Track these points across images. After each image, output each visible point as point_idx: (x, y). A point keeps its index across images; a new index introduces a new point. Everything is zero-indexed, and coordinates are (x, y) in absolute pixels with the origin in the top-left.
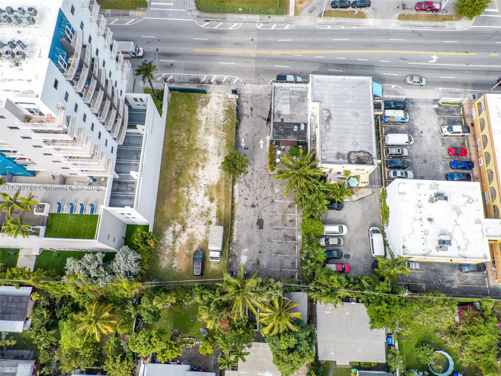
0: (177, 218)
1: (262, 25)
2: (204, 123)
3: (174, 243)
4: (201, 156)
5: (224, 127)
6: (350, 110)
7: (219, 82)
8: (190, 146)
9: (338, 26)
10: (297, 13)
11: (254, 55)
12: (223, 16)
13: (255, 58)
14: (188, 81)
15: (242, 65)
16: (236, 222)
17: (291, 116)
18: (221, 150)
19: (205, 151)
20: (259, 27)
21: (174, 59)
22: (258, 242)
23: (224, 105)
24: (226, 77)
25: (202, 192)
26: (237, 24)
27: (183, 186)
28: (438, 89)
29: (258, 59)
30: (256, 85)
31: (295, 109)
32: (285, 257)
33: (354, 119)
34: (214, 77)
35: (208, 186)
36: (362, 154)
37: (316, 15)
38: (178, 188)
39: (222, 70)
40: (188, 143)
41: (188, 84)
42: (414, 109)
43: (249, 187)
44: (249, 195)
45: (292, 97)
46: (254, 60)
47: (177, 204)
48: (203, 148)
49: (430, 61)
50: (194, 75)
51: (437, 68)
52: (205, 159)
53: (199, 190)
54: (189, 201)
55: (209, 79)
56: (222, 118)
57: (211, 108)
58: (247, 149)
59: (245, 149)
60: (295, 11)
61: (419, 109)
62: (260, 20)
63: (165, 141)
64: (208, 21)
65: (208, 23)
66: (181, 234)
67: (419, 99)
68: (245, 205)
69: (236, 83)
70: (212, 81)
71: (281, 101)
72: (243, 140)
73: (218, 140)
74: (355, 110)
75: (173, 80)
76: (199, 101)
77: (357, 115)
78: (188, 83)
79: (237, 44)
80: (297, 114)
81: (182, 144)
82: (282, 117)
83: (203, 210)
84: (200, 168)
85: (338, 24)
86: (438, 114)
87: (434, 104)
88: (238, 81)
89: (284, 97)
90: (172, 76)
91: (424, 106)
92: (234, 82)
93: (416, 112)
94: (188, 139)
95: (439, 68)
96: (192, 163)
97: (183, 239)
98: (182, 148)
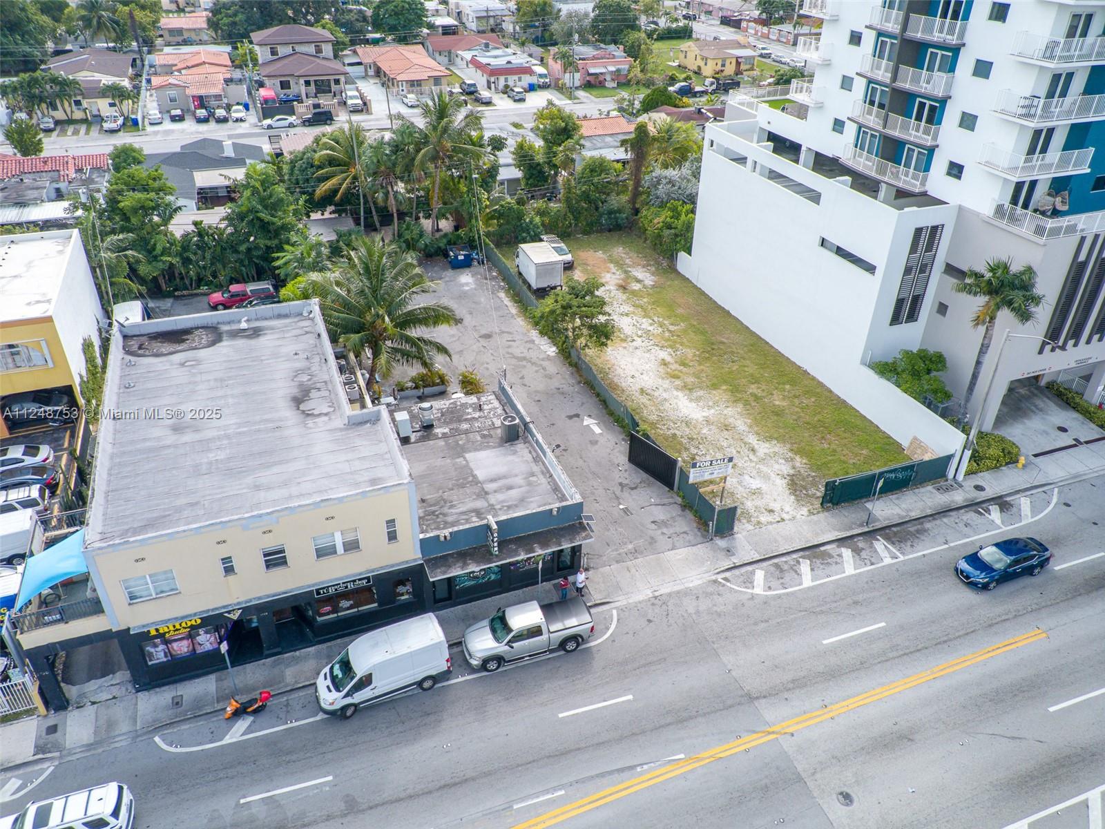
0: (649, 295)
3: (626, 272)
6: (210, 434)
7: (815, 553)
8: (736, 390)
11: (771, 712)
13: (751, 698)
14: (928, 525)
15: (788, 649)
17: (458, 451)
19: (688, 388)
23: (733, 494)
24: (807, 582)
29: (737, 701)
30: (664, 590)
34: (849, 565)
35: (623, 340)
36: (166, 350)
38: (692, 326)
40: (751, 391)
41: (914, 515)
43: (514, 356)
46: (752, 685)
47: (670, 307)
48: (699, 393)
52: (675, 377)
53: (640, 332)
54: (647, 316)
55: (864, 555)
57: (764, 476)
58: (570, 417)
59: (577, 416)
66: (620, 281)
68: (508, 332)
69: (753, 573)
70: (847, 553)
72: (597, 430)
73: (673, 415)
75: (980, 513)
79: (896, 738)
80: (438, 462)
81: (764, 387)
82: (492, 442)
84: (669, 359)
88: (749, 582)
92: (760, 574)
96: (700, 365)
98: (755, 380)
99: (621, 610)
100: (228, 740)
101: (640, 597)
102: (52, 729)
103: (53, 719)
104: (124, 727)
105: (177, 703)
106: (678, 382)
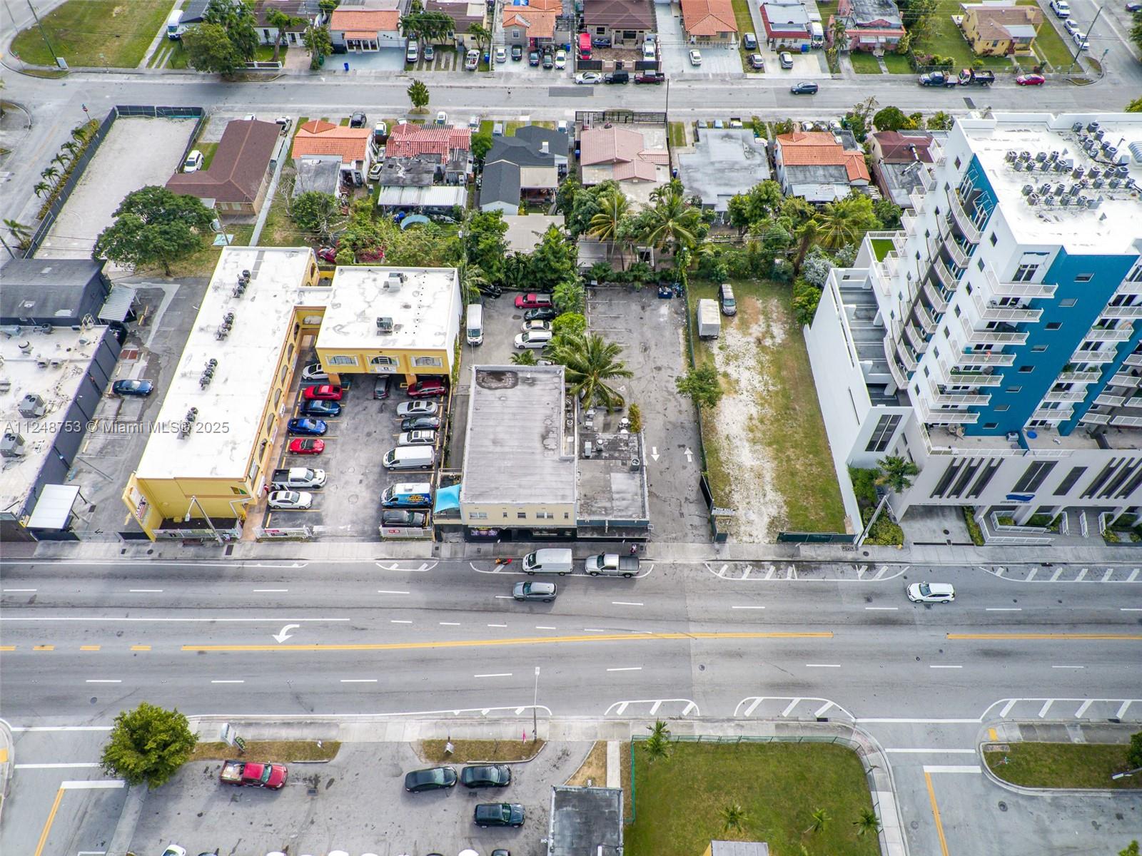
0: (772, 353)
1: (685, 712)
2: (768, 488)
3: (769, 326)
4: (759, 435)
5: (729, 480)
6: (506, 449)
7: (758, 564)
8: (780, 450)
9: (496, 717)
10: (600, 750)
11: (693, 628)
12: (786, 734)
13: (689, 620)
14: (822, 566)
15: (716, 605)
16: (682, 349)
17: (609, 470)
18: (726, 446)
19: (754, 441)
20: (692, 705)
21: (868, 613)
22: (645, 328)
23: (738, 520)
24: (744, 578)
25: (743, 384)
26: (748, 713)
27: (777, 393)
28: (300, 564)
29: (683, 619)
30: (679, 562)
31: (602, 484)
32: (604, 313)
33: (501, 436)
34: (769, 575)
35: (736, 392)
36: (494, 385)
37: (551, 745)
38: (784, 389)
39: (756, 592)
40: (788, 453)
41: (820, 558)
42: (364, 522)
43: (668, 392)
44: (668, 381)
45: (608, 505)
46: (692, 615)
47: (780, 368)
48: (758, 447)
49: (298, 626)
50: (812, 579)
51: (286, 611)
52: (751, 430)
53: (749, 387)
54: (761, 373)
55: (780, 572)
56: (736, 497)
57: (760, 514)
58: (680, 446)
59: (684, 446)
60: (606, 754)
61: (353, 523)
62: (691, 726)
63: (830, 454)
64: (819, 720)
65: (818, 714)
66: (760, 335)
67: (347, 541)
68: (672, 369)
69: (723, 565)
70: (773, 568)
71: (629, 496)
72: (690, 459)
73: (735, 459)
74: (498, 449)
75: (855, 568)
76: (789, 526)
77: (495, 442)
78: (820, 562)
79: (736, 654)
80: (598, 474)
81: (798, 452)
82: (626, 469)
83: (736, 363)
84: (755, 415)
85: (495, 722)
86: (318, 515)
87: (320, 533)
88: (718, 569)
89: (625, 503)
90: (860, 575)
91: (342, 528)
92: (725, 567)
93: (361, 516)
94: (789, 459)
95: (281, 611)
96: (771, 424)
97: (756, 330)
98: (796, 446)
99: (656, 565)
100: (495, 572)
101: (667, 562)
102: (437, 548)
103: (437, 544)
104: (460, 555)
105: (479, 551)
106: (751, 435)
